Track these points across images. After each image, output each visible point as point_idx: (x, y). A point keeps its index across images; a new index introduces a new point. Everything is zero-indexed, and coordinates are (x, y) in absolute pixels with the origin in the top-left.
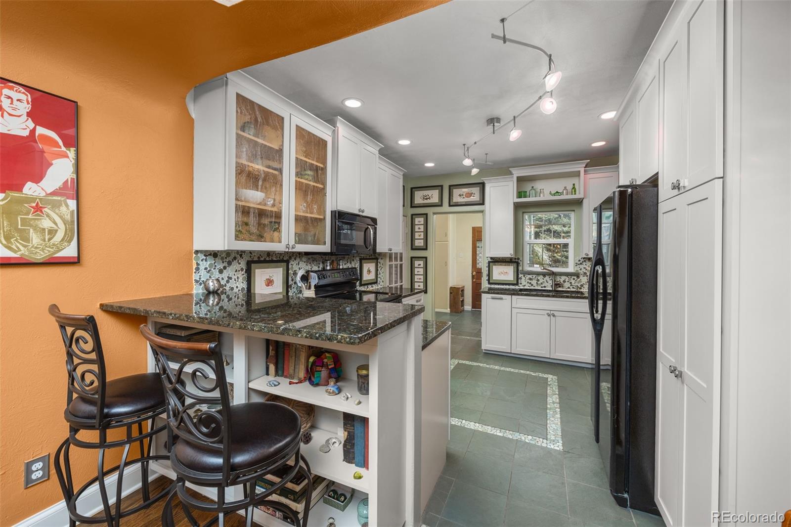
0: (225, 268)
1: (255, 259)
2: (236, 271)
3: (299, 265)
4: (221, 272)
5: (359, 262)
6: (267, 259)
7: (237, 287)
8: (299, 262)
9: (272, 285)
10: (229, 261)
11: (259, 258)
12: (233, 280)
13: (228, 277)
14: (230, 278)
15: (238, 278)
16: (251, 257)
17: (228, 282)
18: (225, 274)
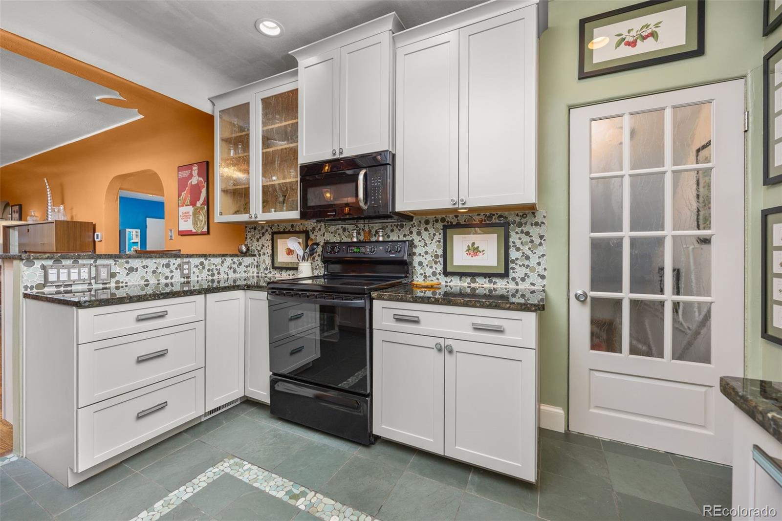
0: (260, 237)
1: (281, 231)
2: (267, 241)
3: (324, 236)
4: (258, 240)
5: (441, 231)
6: (291, 230)
7: (268, 253)
8: (324, 233)
9: (292, 255)
10: (263, 233)
11: (284, 229)
12: (265, 247)
13: (262, 245)
14: (263, 246)
15: (268, 245)
16: (278, 229)
17: (262, 248)
18: (260, 243)
